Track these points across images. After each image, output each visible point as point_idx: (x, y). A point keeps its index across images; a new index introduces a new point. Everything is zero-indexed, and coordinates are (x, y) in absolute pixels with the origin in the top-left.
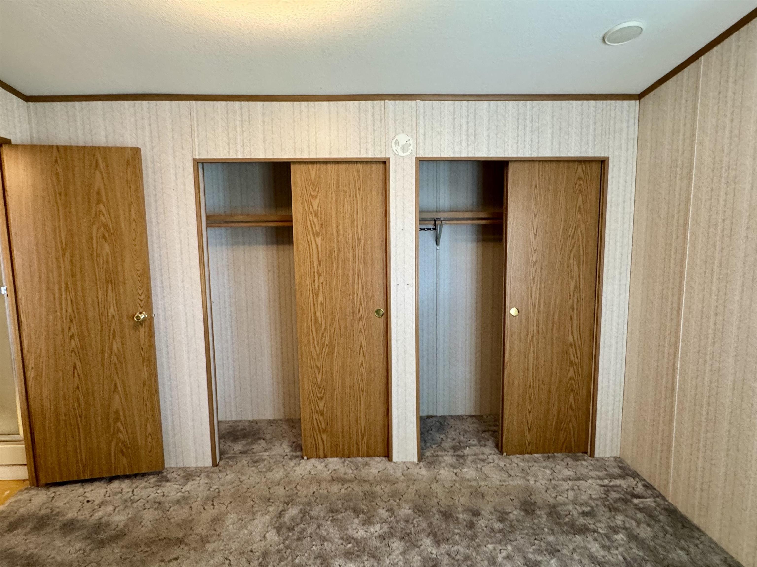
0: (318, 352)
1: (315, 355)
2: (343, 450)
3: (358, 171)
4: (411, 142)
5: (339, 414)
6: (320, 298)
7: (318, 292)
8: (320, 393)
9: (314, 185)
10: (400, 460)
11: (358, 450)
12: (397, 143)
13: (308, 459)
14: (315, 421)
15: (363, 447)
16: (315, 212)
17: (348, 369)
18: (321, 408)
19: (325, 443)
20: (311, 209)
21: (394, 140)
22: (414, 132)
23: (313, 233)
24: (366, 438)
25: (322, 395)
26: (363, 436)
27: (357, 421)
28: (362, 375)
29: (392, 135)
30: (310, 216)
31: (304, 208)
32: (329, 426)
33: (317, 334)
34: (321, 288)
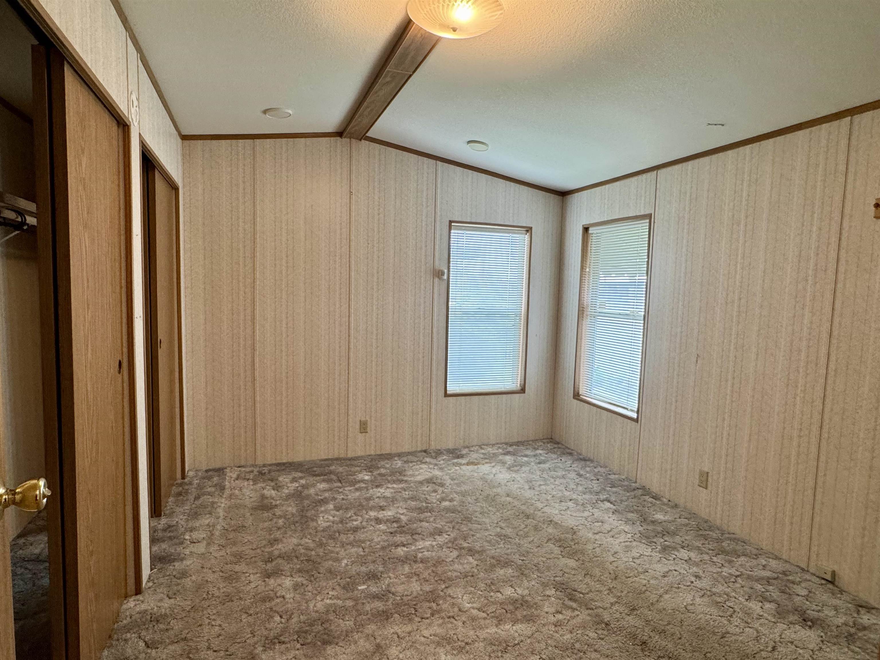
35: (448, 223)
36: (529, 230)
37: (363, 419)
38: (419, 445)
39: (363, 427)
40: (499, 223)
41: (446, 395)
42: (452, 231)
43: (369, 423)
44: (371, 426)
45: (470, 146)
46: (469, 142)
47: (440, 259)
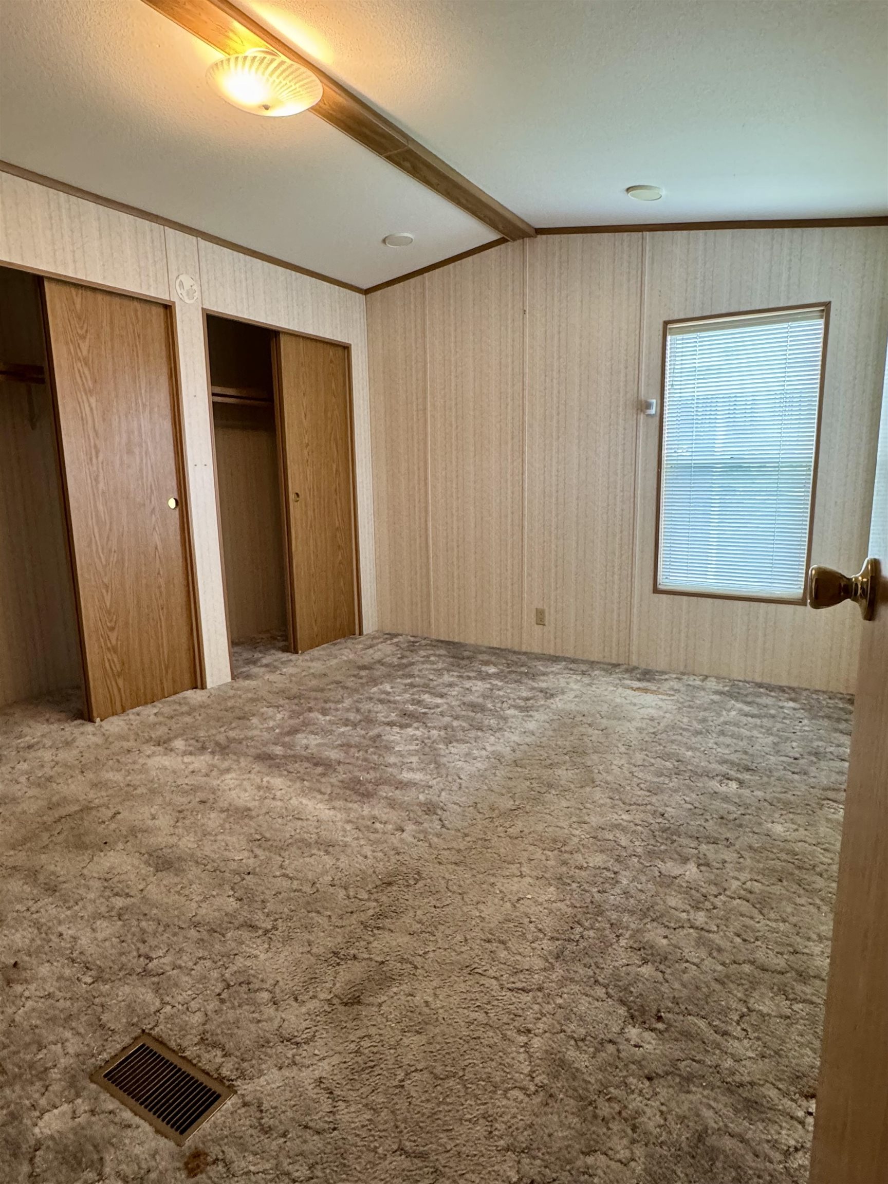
0: (104, 563)
1: (100, 568)
2: (145, 694)
3: (136, 311)
4: (195, 287)
5: (136, 646)
6: (101, 486)
7: (97, 476)
8: (111, 621)
9: (80, 319)
10: (214, 685)
11: (163, 689)
12: (181, 284)
13: (102, 720)
14: (107, 665)
15: (168, 685)
16: (84, 359)
17: (144, 581)
18: (114, 642)
19: (122, 691)
20: (80, 354)
21: (178, 281)
22: (197, 276)
23: (85, 390)
24: (170, 671)
25: (113, 624)
26: (167, 668)
27: (158, 651)
28: (160, 587)
29: (175, 274)
30: (79, 364)
31: (69, 352)
32: (126, 665)
33: (100, 535)
34: (101, 471)
35: (661, 327)
36: (825, 309)
37: (540, 607)
38: (614, 655)
39: (540, 616)
40: (757, 308)
41: (656, 590)
42: (669, 338)
43: (547, 614)
44: (549, 618)
45: (632, 196)
46: (628, 190)
47: (648, 385)
